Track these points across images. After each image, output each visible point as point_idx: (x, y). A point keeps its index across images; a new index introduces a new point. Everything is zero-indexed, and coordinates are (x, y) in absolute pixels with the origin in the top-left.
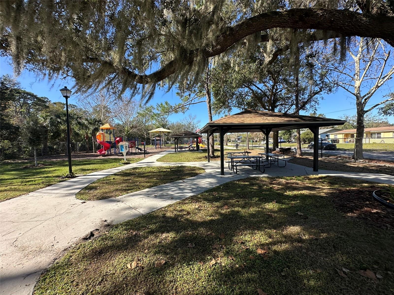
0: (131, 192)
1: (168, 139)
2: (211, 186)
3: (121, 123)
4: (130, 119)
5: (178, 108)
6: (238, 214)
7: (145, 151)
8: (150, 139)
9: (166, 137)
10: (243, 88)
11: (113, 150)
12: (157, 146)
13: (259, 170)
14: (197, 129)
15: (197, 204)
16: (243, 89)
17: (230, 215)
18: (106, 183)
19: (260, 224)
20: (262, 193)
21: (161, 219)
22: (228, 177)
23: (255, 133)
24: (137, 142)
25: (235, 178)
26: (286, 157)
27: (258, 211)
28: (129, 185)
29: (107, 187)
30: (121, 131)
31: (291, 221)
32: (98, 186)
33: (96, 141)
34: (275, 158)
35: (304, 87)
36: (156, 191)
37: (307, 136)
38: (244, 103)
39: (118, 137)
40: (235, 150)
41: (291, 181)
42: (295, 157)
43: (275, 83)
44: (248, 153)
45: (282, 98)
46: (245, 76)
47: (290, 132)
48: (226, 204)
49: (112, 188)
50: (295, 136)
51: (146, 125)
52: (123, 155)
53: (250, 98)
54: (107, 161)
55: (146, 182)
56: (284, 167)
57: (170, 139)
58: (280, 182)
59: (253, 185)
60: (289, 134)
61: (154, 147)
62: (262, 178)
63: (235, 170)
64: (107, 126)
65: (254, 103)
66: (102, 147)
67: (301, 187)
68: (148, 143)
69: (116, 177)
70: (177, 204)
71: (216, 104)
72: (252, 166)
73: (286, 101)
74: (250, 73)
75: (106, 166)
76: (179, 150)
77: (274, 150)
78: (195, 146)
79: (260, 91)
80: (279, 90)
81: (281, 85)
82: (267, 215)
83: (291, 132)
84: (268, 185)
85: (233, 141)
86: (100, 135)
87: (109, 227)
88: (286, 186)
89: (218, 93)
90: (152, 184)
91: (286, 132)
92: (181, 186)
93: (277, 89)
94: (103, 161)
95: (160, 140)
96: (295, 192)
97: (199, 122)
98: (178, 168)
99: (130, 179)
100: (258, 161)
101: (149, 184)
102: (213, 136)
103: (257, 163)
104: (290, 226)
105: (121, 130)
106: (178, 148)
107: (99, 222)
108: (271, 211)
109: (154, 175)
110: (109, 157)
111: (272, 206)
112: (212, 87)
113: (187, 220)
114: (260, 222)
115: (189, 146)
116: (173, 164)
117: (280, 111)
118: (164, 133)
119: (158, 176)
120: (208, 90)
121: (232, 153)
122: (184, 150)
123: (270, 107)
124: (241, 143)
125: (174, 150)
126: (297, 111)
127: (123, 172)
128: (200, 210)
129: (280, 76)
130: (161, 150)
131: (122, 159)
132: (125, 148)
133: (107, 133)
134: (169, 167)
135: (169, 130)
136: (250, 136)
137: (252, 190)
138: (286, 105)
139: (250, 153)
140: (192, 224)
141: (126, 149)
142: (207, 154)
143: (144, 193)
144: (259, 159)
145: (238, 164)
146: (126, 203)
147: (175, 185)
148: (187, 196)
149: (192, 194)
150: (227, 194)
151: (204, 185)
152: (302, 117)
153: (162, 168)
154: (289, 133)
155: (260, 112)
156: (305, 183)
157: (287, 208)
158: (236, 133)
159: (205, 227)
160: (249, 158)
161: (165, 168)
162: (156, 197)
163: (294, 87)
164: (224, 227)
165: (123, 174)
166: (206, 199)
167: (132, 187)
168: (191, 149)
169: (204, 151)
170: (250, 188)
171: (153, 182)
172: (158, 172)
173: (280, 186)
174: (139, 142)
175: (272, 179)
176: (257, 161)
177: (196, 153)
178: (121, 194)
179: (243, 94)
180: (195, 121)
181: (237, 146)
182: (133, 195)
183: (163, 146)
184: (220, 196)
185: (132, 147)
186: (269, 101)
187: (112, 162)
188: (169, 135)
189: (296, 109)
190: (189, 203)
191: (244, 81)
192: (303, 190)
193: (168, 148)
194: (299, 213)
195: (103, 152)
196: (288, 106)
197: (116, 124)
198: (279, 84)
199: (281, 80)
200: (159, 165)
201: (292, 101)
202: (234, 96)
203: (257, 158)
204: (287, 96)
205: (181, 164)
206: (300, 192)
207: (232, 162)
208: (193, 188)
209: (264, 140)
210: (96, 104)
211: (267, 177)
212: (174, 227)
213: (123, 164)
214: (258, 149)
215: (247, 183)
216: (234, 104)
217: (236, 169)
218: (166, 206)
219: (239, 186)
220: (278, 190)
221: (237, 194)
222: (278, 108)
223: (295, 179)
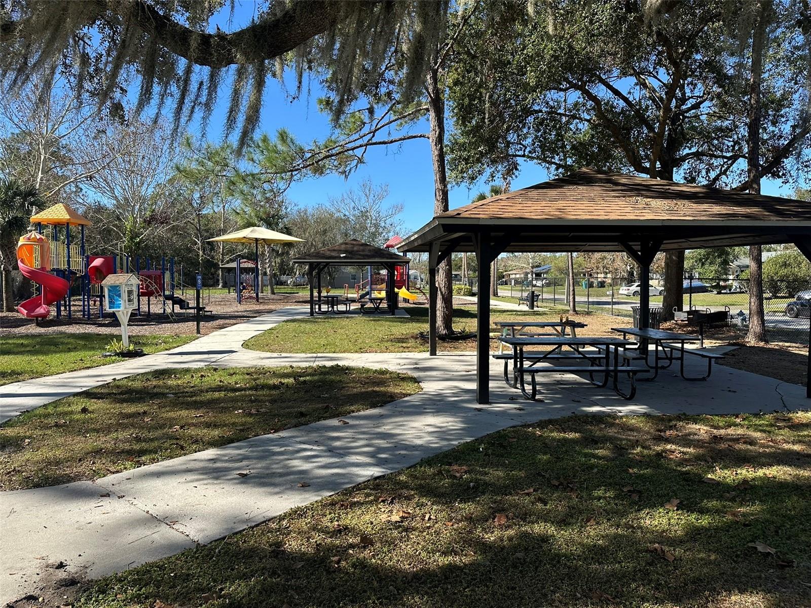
0: (153, 461)
1: (285, 269)
2: (445, 443)
3: (108, 202)
4: (144, 188)
5: (326, 157)
6: (545, 546)
7: (199, 309)
8: (216, 266)
9: (278, 260)
10: (561, 90)
11: (76, 304)
12: (246, 293)
13: (616, 389)
14: (391, 234)
15: (397, 506)
16: (562, 94)
17: (515, 549)
18: (57, 425)
19: (623, 586)
20: (627, 471)
21: (269, 563)
22: (503, 413)
23: (597, 255)
24: (167, 275)
25: (529, 414)
26: (708, 343)
27: (616, 536)
28: (144, 434)
29: (60, 440)
30: (107, 234)
31: (734, 575)
32: (26, 437)
33: (16, 267)
34: (673, 348)
35: (778, 95)
36: (245, 458)
37: (783, 272)
38: (564, 146)
39: (96, 255)
40: (524, 313)
41: (731, 431)
42: (743, 346)
43: (679, 75)
44: (574, 325)
45: (699, 134)
46: (570, 47)
47: (723, 253)
48: (498, 510)
49: (80, 444)
50: (743, 268)
51: (204, 212)
52: (116, 323)
53: (584, 127)
54: (56, 345)
55: (208, 425)
56: (704, 379)
57: (293, 268)
58: (690, 434)
59: (596, 443)
60: (719, 260)
61: (234, 295)
62: (627, 416)
63: (528, 388)
64: (56, 212)
65: (599, 147)
66: (38, 289)
67: (765, 455)
68: (211, 282)
69: (93, 404)
70: (324, 506)
71: (462, 147)
72: (590, 375)
73: (716, 142)
74: (591, 37)
75: (54, 363)
76: (324, 308)
77: (669, 316)
78: (383, 294)
79: (622, 103)
80: (689, 104)
81: (699, 85)
82: (647, 551)
83: (728, 254)
84: (648, 443)
85: (517, 282)
86: (29, 248)
87: (74, 589)
88: (712, 450)
89: (470, 104)
90: (228, 433)
91: (708, 254)
92: (338, 439)
93: (683, 100)
94: (42, 344)
95: (255, 271)
96: (746, 473)
97: (399, 208)
98: (321, 373)
99: (145, 413)
100: (612, 356)
101: (216, 433)
102: (449, 264)
103: (607, 365)
104: (730, 592)
105: (109, 231)
106: (320, 302)
107: (38, 571)
108: (662, 537)
109: (234, 400)
110: (63, 329)
111: (665, 521)
112: (450, 81)
113: (362, 565)
114: (623, 577)
115: (363, 296)
116: (301, 360)
117: (693, 180)
118: (269, 245)
119: (251, 401)
120: (437, 92)
121: (519, 324)
122: (342, 308)
123: (658, 165)
124: (545, 289)
125: (307, 308)
126: (754, 182)
127: (118, 387)
128: (406, 530)
129: (697, 52)
130: (257, 307)
131: (112, 337)
132: (125, 296)
133: (55, 238)
134: (290, 370)
135: (289, 234)
136: (580, 266)
137: (593, 461)
138: (712, 156)
139: (582, 326)
140: (380, 580)
141: (130, 301)
142: (426, 327)
143: (201, 465)
144: (616, 350)
145: (539, 365)
146: (135, 502)
147: (314, 436)
148: (358, 476)
149: (376, 471)
150: (501, 474)
151: (420, 437)
152: (771, 204)
153: (262, 371)
154: (719, 256)
155: (623, 181)
156: (780, 438)
157: (717, 529)
158: (531, 255)
159: (427, 593)
160: (578, 344)
161: (275, 374)
162: (244, 479)
163: (745, 93)
164: (494, 594)
165: (119, 394)
166: (429, 491)
167: (156, 444)
168: (369, 305)
169: (416, 313)
170: (586, 455)
171: (233, 424)
172: (251, 389)
173: (691, 450)
174: (176, 274)
175: (663, 422)
176: (607, 357)
177: (386, 320)
178: (112, 469)
179: (561, 111)
180: (385, 206)
181: (533, 299)
182: (159, 474)
183: (267, 293)
184: (477, 481)
185: (149, 294)
186: (654, 142)
187: (75, 349)
188: (288, 253)
189: (749, 171)
190: (367, 503)
191: (568, 67)
192: (771, 465)
193: (286, 299)
194: (760, 548)
195: (41, 310)
196: (720, 161)
197: (89, 208)
198: (689, 79)
199: (699, 67)
200: (255, 363)
201: (736, 143)
202: (531, 119)
203: (608, 345)
204: (719, 123)
205: (332, 359)
206: (761, 472)
207: (519, 357)
208: (381, 450)
209: (630, 281)
210: (17, 131)
211: (645, 415)
212: (315, 591)
213: (117, 354)
214: (607, 310)
215: (572, 435)
216: (528, 149)
217: (534, 383)
218: (281, 513)
219: (546, 446)
220: (683, 462)
221: (539, 474)
222: (686, 165)
223: (742, 426)
